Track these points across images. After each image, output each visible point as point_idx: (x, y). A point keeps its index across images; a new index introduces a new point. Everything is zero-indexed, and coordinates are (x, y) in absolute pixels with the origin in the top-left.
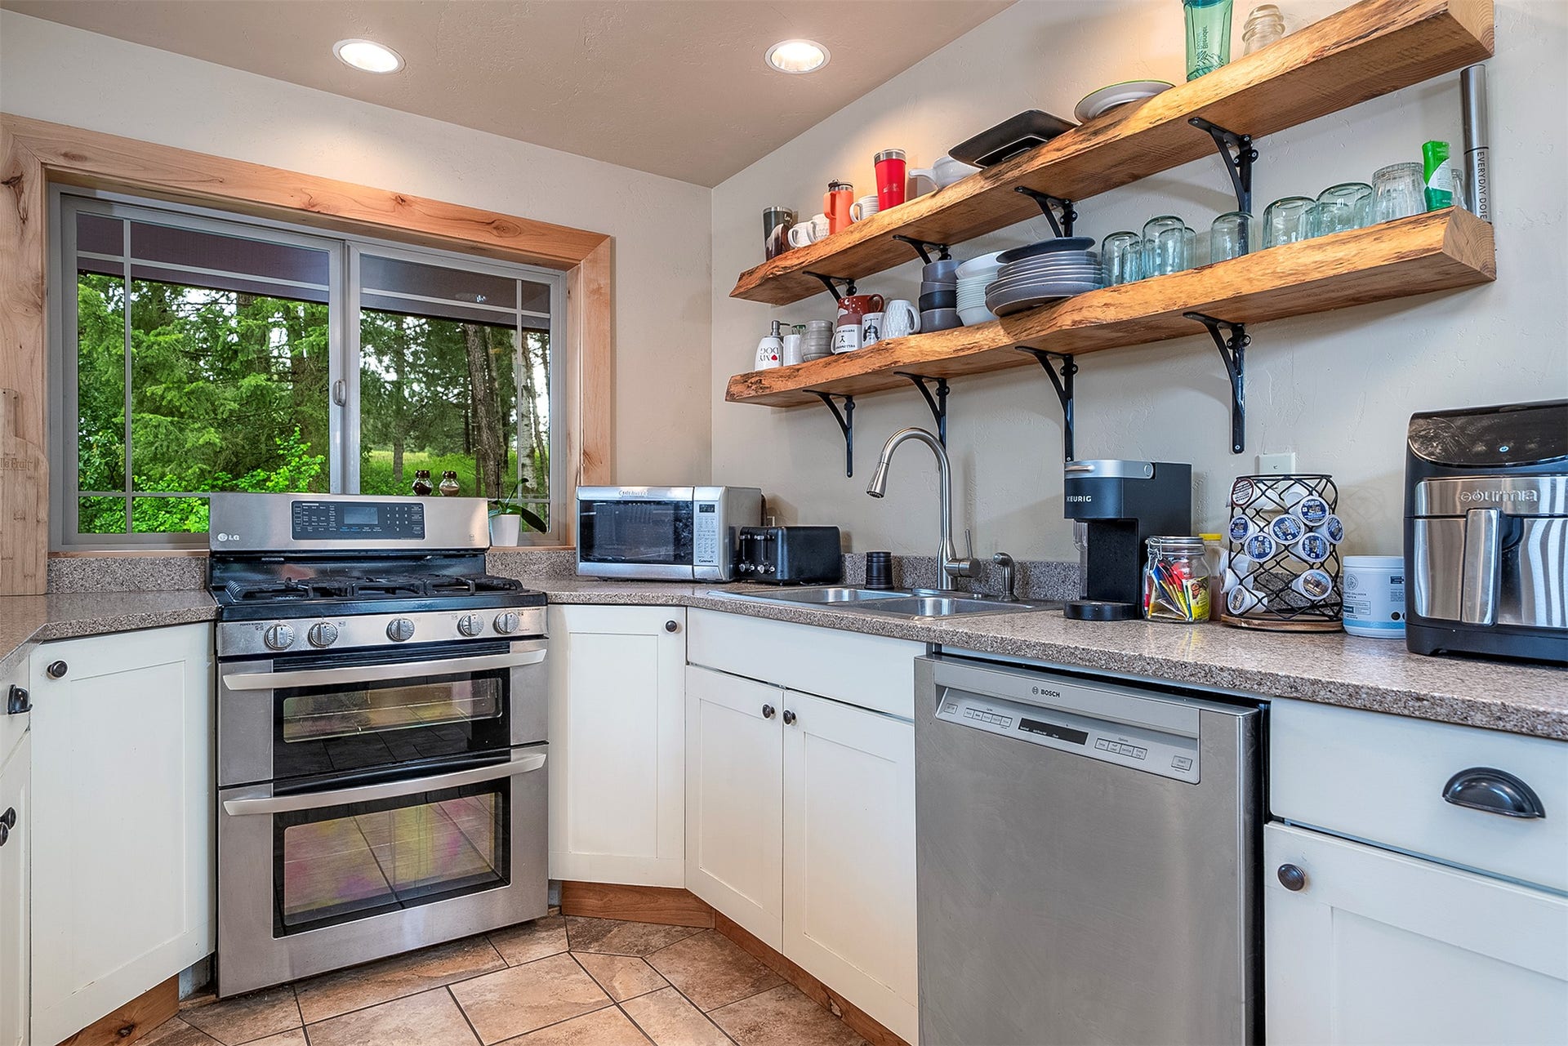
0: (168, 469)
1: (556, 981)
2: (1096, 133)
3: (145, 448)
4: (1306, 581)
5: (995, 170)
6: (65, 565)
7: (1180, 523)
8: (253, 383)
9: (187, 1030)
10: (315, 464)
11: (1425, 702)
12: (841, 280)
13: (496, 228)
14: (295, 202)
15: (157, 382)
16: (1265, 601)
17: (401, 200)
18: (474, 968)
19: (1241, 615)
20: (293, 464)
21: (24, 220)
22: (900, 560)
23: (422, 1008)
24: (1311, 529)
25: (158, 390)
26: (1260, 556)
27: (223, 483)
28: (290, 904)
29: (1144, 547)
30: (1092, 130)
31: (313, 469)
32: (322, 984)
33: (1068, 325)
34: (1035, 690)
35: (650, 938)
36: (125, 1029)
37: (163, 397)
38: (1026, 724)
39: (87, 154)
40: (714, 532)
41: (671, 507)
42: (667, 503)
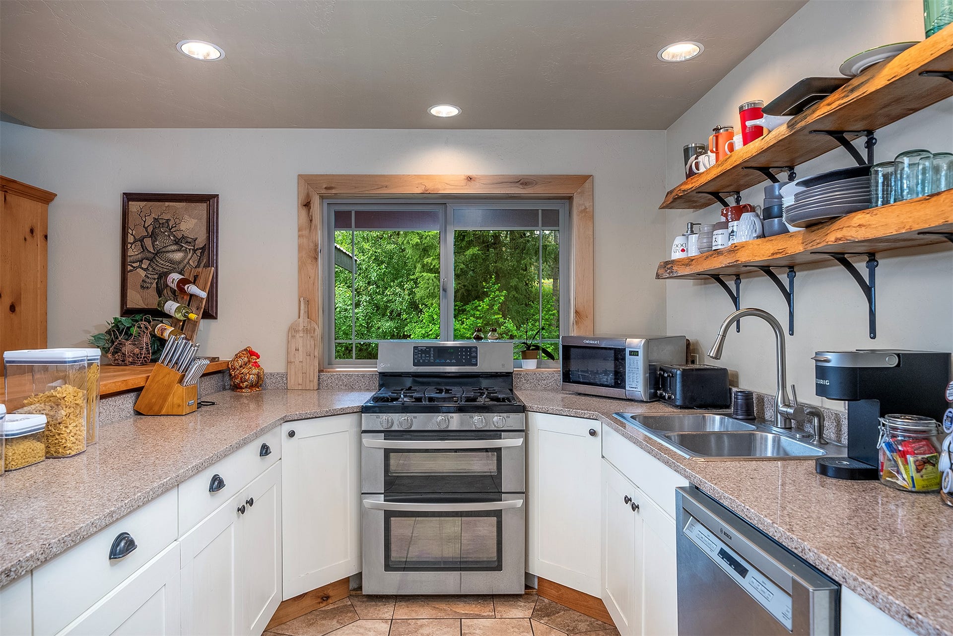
0: (434, 301)
1: (515, 633)
2: (852, 91)
3: (425, 290)
5: (793, 121)
6: (324, 376)
8: (471, 253)
9: (349, 605)
10: (502, 296)
11: (913, 620)
12: (729, 193)
13: (521, 184)
15: (429, 256)
17: (470, 179)
18: (478, 613)
20: (491, 296)
21: (311, 221)
23: (444, 627)
25: (429, 260)
27: (459, 308)
28: (394, 555)
31: (501, 299)
32: (409, 600)
33: (832, 241)
35: (580, 623)
36: (325, 597)
37: (431, 264)
38: (723, 553)
39: (333, 185)
40: (638, 368)
41: (613, 352)
42: (610, 349)
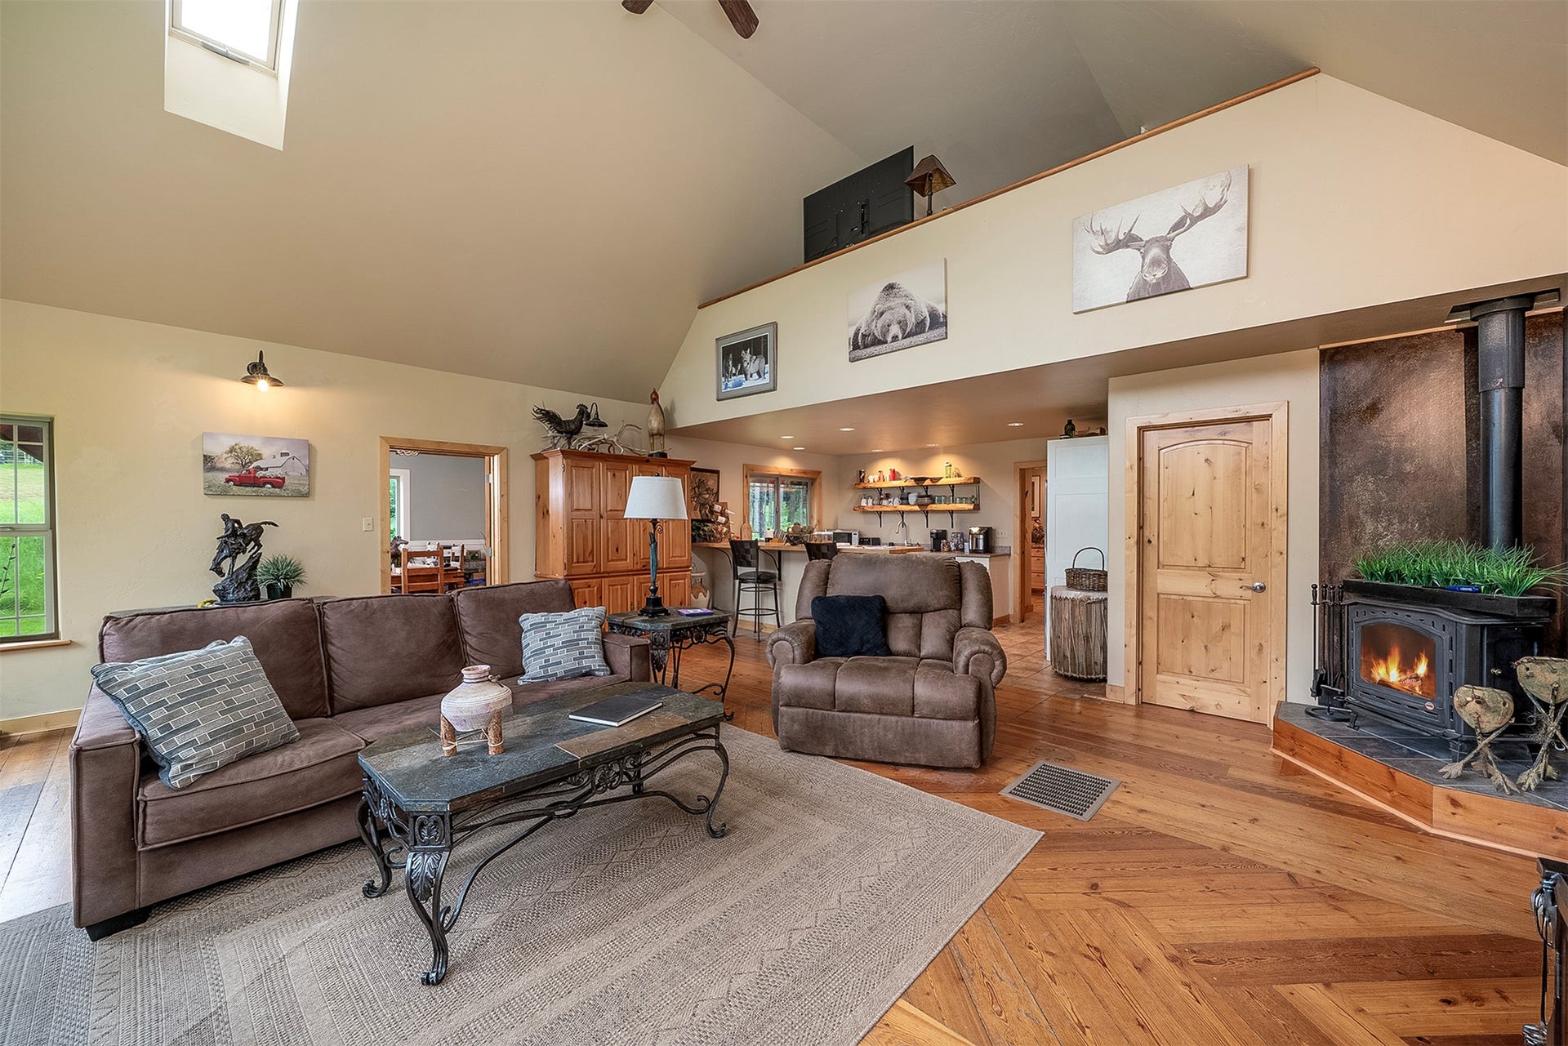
5: (917, 482)
17: (792, 470)
24: (960, 540)
30: (932, 481)
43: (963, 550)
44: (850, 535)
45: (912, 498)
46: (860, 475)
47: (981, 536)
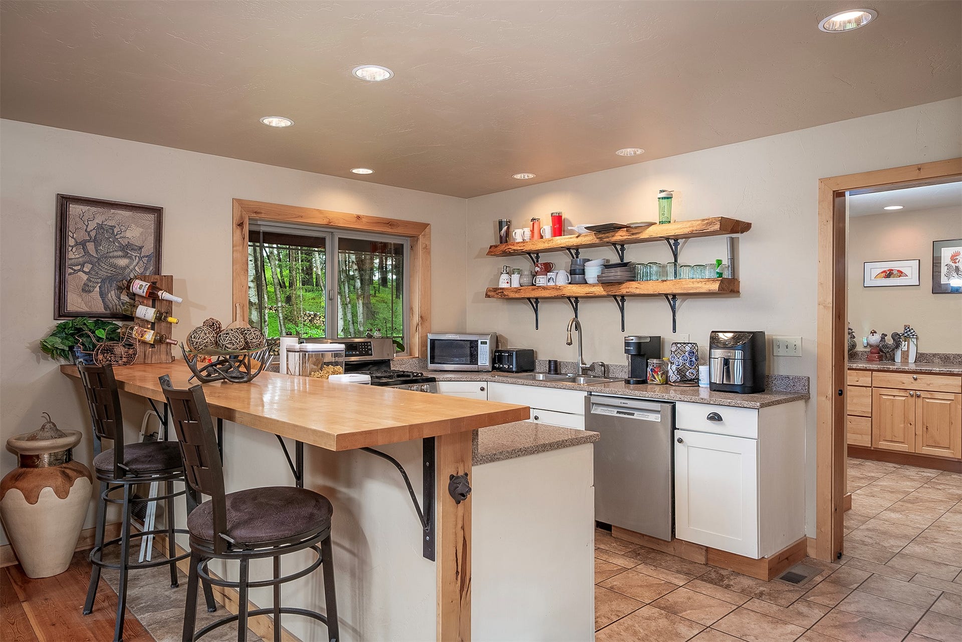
2: (633, 234)
4: (689, 373)
5: (600, 236)
7: (658, 356)
11: (703, 400)
12: (534, 253)
13: (390, 225)
14: (325, 222)
16: (679, 378)
17: (358, 217)
19: (673, 382)
21: (244, 238)
22: (560, 362)
24: (691, 358)
26: (678, 366)
29: (647, 362)
30: (631, 232)
33: (623, 290)
34: (621, 403)
38: (618, 412)
39: (259, 210)
40: (486, 352)
41: (469, 342)
42: (467, 340)
43: (695, 381)
44: (473, 345)
45: (592, 271)
46: (501, 229)
47: (738, 354)
